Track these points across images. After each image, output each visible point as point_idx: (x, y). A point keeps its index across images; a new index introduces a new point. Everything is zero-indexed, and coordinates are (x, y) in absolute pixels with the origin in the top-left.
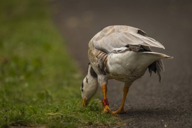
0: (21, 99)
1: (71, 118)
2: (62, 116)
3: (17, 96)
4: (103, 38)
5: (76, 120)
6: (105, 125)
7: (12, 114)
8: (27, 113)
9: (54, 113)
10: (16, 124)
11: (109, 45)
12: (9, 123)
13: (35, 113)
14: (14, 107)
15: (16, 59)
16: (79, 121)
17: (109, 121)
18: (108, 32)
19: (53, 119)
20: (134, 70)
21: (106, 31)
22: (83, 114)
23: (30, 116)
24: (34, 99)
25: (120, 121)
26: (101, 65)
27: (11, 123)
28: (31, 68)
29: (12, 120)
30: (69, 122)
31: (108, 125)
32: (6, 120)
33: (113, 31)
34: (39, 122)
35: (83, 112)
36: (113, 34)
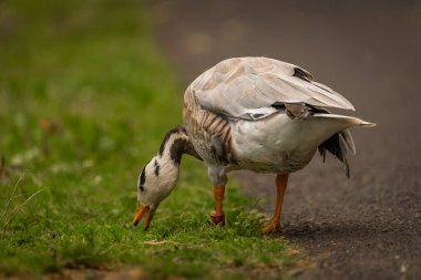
0: (87, 210)
1: (196, 252)
2: (176, 248)
3: (78, 204)
4: (220, 85)
5: (206, 256)
6: (271, 267)
7: (68, 243)
8: (100, 240)
9: (159, 240)
10: (75, 265)
11: (234, 101)
12: (60, 262)
13: (117, 240)
14: (72, 227)
15: (75, 123)
16: (214, 257)
17: (279, 258)
18: (231, 74)
19: (156, 253)
20: (292, 153)
21: (225, 71)
22: (222, 242)
23: (105, 246)
24: (116, 211)
25: (304, 259)
26: (218, 148)
27: (65, 262)
28: (107, 143)
29: (66, 255)
30: (191, 259)
31: (277, 267)
32: (55, 257)
33: (242, 71)
34: (125, 259)
35: (222, 239)
36: (240, 78)
